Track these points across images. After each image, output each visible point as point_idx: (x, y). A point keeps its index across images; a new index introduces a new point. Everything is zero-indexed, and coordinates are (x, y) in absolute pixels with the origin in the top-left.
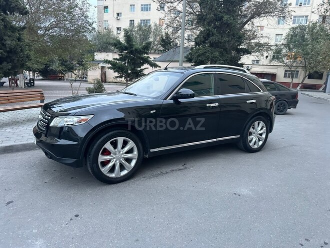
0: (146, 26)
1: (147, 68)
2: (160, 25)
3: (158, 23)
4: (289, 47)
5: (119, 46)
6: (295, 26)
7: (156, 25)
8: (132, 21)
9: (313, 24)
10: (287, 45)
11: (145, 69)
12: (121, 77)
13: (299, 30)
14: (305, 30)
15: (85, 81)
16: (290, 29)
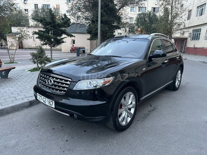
0: (48, 9)
1: (66, 37)
2: (57, 9)
3: (56, 8)
4: (138, 25)
5: (45, 22)
6: (140, 13)
7: (54, 9)
8: (36, 5)
9: (149, 12)
10: (137, 24)
11: (64, 38)
12: (46, 44)
13: (142, 15)
14: (146, 15)
15: (4, 48)
16: (137, 15)
